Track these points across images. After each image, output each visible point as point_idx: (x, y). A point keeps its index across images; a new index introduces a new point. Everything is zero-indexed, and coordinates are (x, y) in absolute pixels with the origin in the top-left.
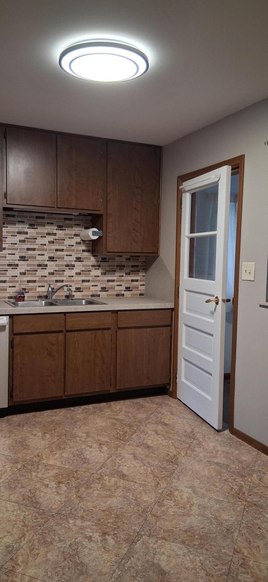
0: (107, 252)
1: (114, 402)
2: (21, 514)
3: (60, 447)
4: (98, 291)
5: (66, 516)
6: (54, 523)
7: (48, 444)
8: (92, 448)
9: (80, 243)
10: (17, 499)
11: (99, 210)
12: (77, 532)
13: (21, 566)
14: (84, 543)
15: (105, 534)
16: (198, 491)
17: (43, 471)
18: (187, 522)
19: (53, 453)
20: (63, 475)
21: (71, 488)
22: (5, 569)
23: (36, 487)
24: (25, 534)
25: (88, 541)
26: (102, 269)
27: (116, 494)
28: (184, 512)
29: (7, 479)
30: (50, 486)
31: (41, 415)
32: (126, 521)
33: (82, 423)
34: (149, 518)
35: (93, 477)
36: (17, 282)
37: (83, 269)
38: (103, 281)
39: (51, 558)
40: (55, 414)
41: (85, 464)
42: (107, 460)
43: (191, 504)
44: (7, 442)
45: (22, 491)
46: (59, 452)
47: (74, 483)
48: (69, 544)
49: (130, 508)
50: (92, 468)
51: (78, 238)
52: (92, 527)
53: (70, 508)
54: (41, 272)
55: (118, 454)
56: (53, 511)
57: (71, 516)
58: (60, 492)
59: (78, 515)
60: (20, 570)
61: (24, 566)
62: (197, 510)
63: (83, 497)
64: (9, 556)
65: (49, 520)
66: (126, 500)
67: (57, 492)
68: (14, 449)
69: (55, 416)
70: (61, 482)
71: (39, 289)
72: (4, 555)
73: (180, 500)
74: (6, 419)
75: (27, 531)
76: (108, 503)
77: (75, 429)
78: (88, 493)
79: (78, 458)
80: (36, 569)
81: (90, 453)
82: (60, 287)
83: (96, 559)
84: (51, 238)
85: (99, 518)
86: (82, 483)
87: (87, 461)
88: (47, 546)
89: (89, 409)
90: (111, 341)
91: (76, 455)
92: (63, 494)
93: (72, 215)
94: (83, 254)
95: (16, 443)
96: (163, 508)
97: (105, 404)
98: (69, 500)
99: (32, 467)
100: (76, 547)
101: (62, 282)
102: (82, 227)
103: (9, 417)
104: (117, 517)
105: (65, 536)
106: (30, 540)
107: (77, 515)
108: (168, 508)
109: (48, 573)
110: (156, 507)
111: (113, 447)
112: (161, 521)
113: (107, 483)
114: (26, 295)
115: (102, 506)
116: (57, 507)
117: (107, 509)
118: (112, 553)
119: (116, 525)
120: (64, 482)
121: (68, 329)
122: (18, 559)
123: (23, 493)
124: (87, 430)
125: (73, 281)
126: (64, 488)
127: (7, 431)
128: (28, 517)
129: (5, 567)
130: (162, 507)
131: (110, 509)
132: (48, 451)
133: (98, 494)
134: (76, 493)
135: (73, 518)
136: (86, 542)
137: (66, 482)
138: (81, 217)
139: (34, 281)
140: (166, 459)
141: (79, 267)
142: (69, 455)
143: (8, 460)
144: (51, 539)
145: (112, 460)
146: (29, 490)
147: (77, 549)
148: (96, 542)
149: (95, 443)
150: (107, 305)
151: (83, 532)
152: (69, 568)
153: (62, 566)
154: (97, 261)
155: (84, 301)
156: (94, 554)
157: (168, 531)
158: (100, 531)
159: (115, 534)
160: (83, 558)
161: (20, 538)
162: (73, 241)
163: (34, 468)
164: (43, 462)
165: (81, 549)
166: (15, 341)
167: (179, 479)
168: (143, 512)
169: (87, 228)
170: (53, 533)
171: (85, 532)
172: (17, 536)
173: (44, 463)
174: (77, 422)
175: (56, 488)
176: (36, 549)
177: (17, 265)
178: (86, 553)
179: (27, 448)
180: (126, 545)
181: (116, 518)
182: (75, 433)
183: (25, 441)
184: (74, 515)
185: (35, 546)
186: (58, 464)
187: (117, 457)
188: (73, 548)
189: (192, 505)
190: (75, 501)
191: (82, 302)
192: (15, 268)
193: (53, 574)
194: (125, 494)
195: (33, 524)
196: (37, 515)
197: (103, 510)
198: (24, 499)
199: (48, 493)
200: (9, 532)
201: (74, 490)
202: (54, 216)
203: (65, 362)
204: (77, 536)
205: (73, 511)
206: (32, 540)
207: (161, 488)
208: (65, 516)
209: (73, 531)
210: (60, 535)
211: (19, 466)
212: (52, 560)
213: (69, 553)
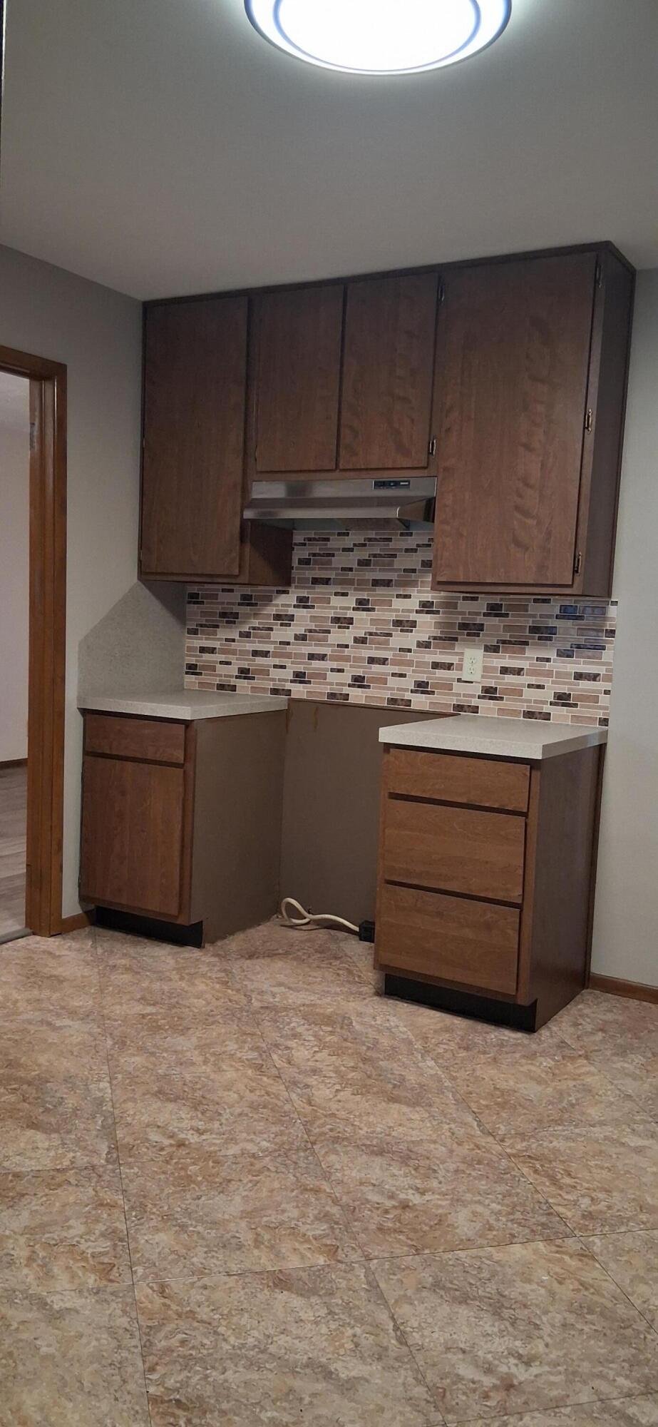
16: (31, 1310)
18: (26, 1214)
28: (44, 1234)
34: (119, 1198)
43: (34, 1260)
62: (13, 1249)
73: (71, 1262)
96: (103, 1229)
108: (89, 1232)
110: (121, 1226)
112: (88, 1199)
130: (106, 1230)
140: (212, 1412)
157: (59, 1185)
167: (111, 1331)
168: (143, 1206)
189: (31, 1259)
207: (145, 1277)
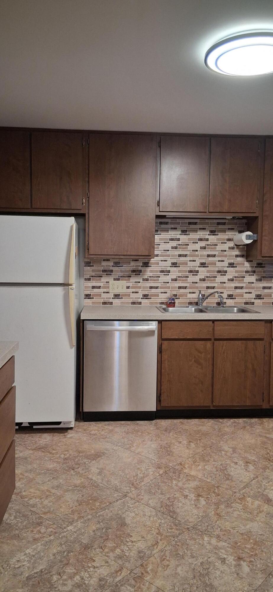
0: (263, 257)
1: (267, 419)
2: (157, 521)
3: (203, 459)
4: (252, 298)
5: (202, 532)
6: (188, 537)
7: (192, 454)
8: (237, 464)
9: (233, 248)
10: (156, 505)
11: (254, 212)
12: (210, 551)
13: (150, 574)
14: (217, 564)
15: (240, 559)
17: (184, 480)
19: (196, 463)
20: (203, 488)
21: (210, 503)
22: (134, 574)
23: (175, 496)
24: (158, 542)
25: (221, 563)
26: (257, 275)
27: (258, 519)
29: (149, 483)
30: (189, 498)
31: (188, 422)
32: (265, 550)
33: (230, 437)
35: (235, 496)
36: (169, 288)
37: (236, 275)
38: (257, 288)
39: (180, 573)
40: (203, 424)
41: (227, 481)
42: (252, 481)
44: (153, 446)
45: (162, 498)
46: (202, 464)
47: (214, 499)
48: (201, 561)
49: (271, 537)
50: (235, 486)
51: (231, 243)
52: (227, 548)
53: (206, 524)
54: (192, 278)
55: (266, 476)
56: (188, 524)
57: (206, 533)
58: (199, 505)
59: (215, 533)
60: (148, 578)
61: (152, 575)
63: (221, 515)
64: (139, 562)
65: (183, 532)
66: (268, 526)
67: (196, 505)
68: (158, 453)
69: (202, 426)
70: (201, 496)
71: (190, 296)
72: (136, 560)
74: (154, 423)
75: (161, 540)
76: (248, 527)
77: (222, 442)
78: (228, 512)
79: (221, 473)
80: (164, 581)
81: (235, 470)
82: (211, 293)
83: (227, 584)
84: (203, 244)
85: (237, 540)
86: (222, 500)
87: (230, 478)
88: (178, 559)
89: (239, 423)
90: (264, 353)
91: (220, 469)
92: (201, 508)
93: (226, 219)
94: (237, 259)
95: (161, 448)
97: (256, 420)
98: (206, 516)
99: (174, 475)
100: (208, 566)
101: (213, 289)
102: (236, 231)
103: (158, 420)
104: (256, 543)
105: (198, 552)
106: (163, 549)
107: (213, 533)
109: (176, 587)
111: (260, 468)
113: (250, 505)
114: (177, 301)
115: (241, 529)
116: (194, 521)
117: (246, 533)
118: (245, 581)
119: (253, 552)
120: (204, 496)
121: (216, 337)
122: (147, 567)
123: (162, 499)
124: (234, 445)
125: (225, 288)
126: (203, 501)
127: (154, 435)
128: (163, 525)
129: (135, 572)
131: (249, 533)
132: (191, 461)
133: (238, 515)
134: (215, 510)
135: (208, 535)
136: (219, 564)
137: (206, 496)
138: (235, 221)
139: (185, 288)
141: (231, 273)
142: (212, 468)
143: (152, 464)
144: (183, 553)
145: (258, 481)
146: (168, 498)
147: (209, 569)
148: (229, 565)
149: (241, 461)
150: (260, 314)
151: (217, 552)
152: (197, 587)
153: (190, 584)
154: (252, 267)
155: (235, 309)
156: (226, 578)
158: (235, 555)
159: (251, 561)
160: (213, 580)
161: (153, 546)
162: (226, 247)
163: (175, 476)
164: (184, 471)
165: (213, 570)
166: (163, 347)
169: (241, 232)
170: (186, 547)
171: (219, 553)
172: (151, 543)
173: (185, 473)
174: (225, 436)
175: (195, 500)
176: (167, 560)
177: (169, 272)
178: (217, 576)
179: (171, 454)
180: (262, 576)
181: (254, 544)
182: (221, 446)
183: (169, 447)
184: (210, 533)
185: (166, 556)
186: (200, 475)
187: (264, 479)
188: (205, 567)
190: (213, 519)
191: (233, 310)
192: (166, 275)
193: (181, 590)
194: (268, 520)
195: (167, 534)
196: (173, 525)
197: (241, 533)
198: (162, 507)
199: (186, 504)
200: (143, 537)
201: (213, 507)
202: (207, 221)
203: (213, 371)
204: (210, 556)
205: (209, 528)
206: (164, 551)
208: (200, 531)
209: (207, 549)
210: (192, 550)
211: (161, 472)
212: (181, 574)
213: (199, 571)
